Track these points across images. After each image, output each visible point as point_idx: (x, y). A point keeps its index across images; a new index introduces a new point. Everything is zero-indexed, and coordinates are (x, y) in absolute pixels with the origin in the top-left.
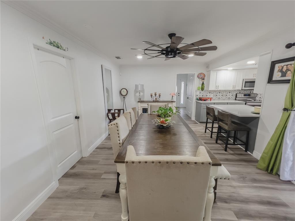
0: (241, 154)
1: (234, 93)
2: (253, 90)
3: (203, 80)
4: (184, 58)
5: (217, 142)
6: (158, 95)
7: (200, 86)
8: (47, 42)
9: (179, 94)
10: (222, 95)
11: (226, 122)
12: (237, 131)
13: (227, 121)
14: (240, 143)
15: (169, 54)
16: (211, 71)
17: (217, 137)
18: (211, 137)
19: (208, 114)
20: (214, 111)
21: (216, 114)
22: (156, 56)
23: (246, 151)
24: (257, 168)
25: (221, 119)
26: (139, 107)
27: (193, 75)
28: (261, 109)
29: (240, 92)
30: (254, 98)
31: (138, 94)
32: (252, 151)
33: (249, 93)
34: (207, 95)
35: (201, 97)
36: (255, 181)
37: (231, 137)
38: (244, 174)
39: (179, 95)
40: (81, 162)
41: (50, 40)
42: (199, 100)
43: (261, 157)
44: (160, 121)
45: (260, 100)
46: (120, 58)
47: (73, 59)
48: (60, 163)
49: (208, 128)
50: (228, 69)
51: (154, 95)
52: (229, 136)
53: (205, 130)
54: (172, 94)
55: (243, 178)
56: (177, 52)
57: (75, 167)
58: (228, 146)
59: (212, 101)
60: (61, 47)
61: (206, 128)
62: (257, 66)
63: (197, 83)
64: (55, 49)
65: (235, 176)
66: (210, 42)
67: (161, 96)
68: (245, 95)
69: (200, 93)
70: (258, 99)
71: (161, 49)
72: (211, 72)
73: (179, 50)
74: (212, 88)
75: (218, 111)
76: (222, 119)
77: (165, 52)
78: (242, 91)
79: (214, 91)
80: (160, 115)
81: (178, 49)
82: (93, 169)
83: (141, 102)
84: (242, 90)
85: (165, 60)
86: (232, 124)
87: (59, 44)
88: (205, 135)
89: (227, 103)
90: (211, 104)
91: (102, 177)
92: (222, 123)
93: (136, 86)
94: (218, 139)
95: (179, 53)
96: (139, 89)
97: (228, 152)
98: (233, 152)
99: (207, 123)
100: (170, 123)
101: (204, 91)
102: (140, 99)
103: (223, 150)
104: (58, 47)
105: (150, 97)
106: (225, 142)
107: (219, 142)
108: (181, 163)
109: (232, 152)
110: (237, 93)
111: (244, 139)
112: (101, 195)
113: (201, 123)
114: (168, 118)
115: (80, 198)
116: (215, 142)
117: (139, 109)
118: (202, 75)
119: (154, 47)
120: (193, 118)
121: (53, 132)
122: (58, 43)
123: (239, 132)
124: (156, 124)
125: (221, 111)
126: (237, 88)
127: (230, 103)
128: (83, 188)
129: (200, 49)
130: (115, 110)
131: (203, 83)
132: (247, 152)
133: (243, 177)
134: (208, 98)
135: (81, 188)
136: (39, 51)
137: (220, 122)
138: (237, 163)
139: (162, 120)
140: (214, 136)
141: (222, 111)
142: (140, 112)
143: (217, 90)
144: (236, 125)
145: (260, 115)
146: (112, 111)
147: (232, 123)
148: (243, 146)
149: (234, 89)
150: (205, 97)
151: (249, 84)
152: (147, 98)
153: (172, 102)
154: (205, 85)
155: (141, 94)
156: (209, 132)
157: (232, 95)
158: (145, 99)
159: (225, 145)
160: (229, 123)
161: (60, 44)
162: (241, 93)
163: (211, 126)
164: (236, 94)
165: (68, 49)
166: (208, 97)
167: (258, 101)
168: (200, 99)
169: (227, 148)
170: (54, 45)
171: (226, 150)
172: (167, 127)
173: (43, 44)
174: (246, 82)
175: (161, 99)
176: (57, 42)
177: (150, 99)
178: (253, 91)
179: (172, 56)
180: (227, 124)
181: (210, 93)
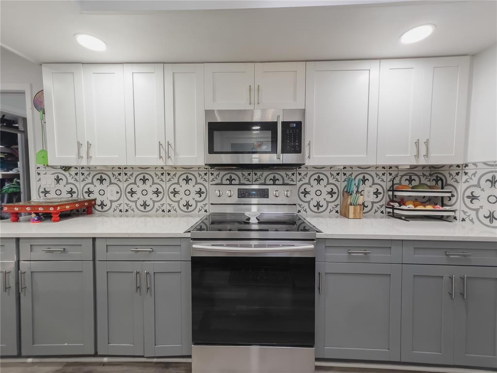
34: (89, 192)
79: (120, 171)
181: (101, 180)
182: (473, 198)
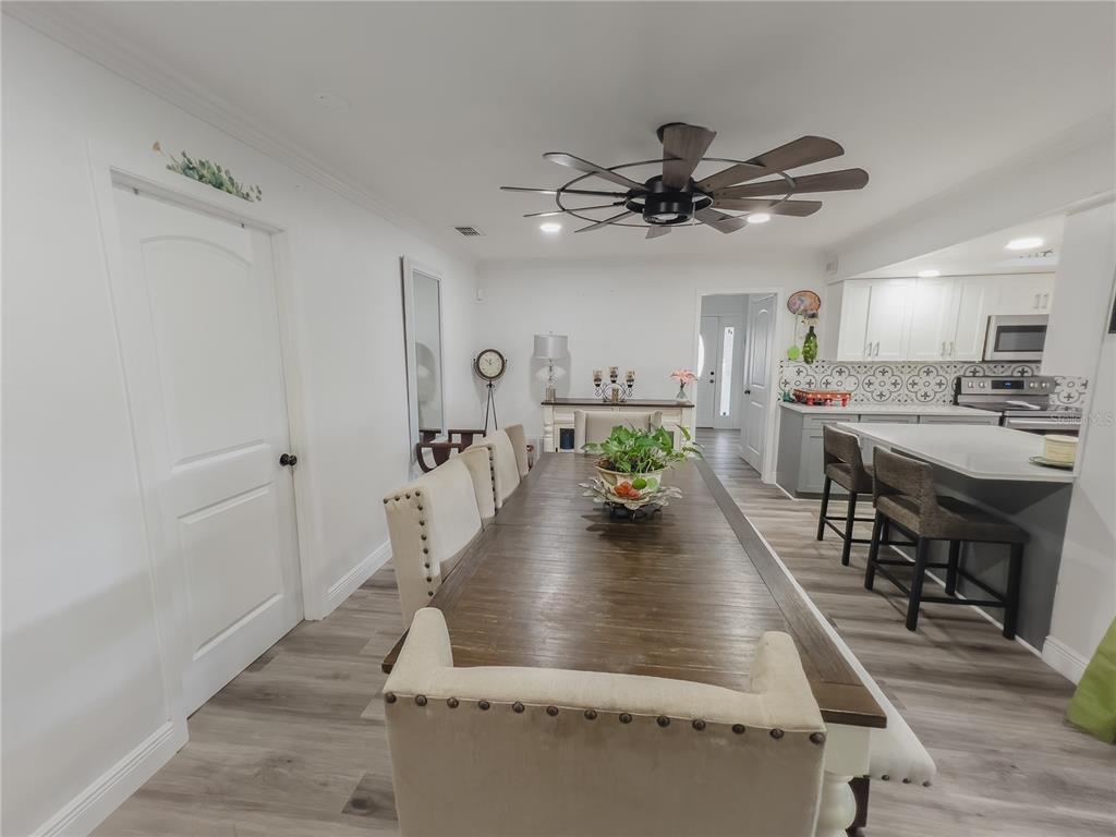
0: (985, 649)
1: (947, 376)
2: (1039, 362)
3: (813, 320)
4: (726, 225)
5: (869, 586)
6: (622, 379)
7: (800, 344)
8: (171, 163)
9: (712, 377)
10: (895, 384)
11: (909, 498)
12: (962, 544)
13: (918, 497)
14: (980, 595)
15: (659, 208)
16: (845, 283)
17: (873, 560)
18: (846, 561)
19: (831, 459)
20: (857, 451)
21: (868, 460)
22: (610, 221)
23: (1010, 633)
24: (1067, 722)
25: (889, 486)
26: (546, 425)
27: (770, 301)
28: (1080, 446)
29: (974, 372)
30: (1041, 398)
31: (544, 374)
32: (1040, 635)
33: (1015, 374)
34: (827, 383)
35: (803, 387)
36: (1058, 788)
37: (935, 566)
38: (1003, 750)
39: (712, 382)
40: (295, 641)
41: (184, 154)
42: (792, 401)
43: (1086, 671)
44: (612, 488)
45: (1067, 409)
46: (475, 233)
47: (281, 231)
48: (203, 645)
49: (830, 521)
50: (920, 274)
51: (606, 379)
52: (926, 562)
53: (817, 529)
54: (682, 375)
55: (998, 770)
56: (695, 200)
57: (267, 662)
58: (923, 605)
59: (851, 408)
60: (233, 184)
61: (824, 520)
62: (1052, 261)
63: (786, 331)
64: (206, 192)
65: (957, 757)
66: (835, 150)
67: (634, 384)
68: (996, 385)
69: (799, 372)
70: (1058, 403)
71: (625, 190)
72: (847, 285)
73: (700, 191)
74: (849, 351)
75: (875, 449)
76: (891, 484)
77: (642, 201)
78: (985, 366)
79: (860, 365)
80: (616, 461)
81: (695, 188)
82: (336, 677)
83: (554, 402)
84: (984, 361)
85: (647, 238)
86: (942, 509)
87: (223, 174)
88: (816, 549)
89: (919, 416)
90: (848, 417)
91: (365, 715)
92: (892, 504)
93: (539, 342)
94: (877, 571)
95: (701, 205)
96: (551, 351)
97: (922, 633)
98: (947, 633)
99: (826, 496)
100: (659, 495)
101: (813, 366)
102: (552, 392)
103: (898, 621)
104: (219, 186)
105: (593, 384)
106: (909, 586)
107: (881, 583)
108: (663, 722)
109: (939, 636)
110: (958, 374)
111: (997, 576)
112: (348, 798)
113: (800, 495)
114: (647, 477)
115: (257, 807)
116: (861, 583)
117: (546, 432)
118: (808, 301)
119: (593, 177)
120: (770, 476)
121: (180, 517)
122: (219, 168)
123: (971, 545)
124: (596, 500)
125: (889, 452)
126: (961, 355)
127: (931, 419)
128: (280, 760)
129: (792, 184)
130: (451, 433)
131: (811, 334)
132: (1012, 638)
133: (1000, 764)
134: (834, 395)
135: (273, 760)
136: (141, 199)
137: (884, 499)
138: (968, 691)
139: (620, 481)
140: (860, 556)
141: (893, 450)
142: (552, 443)
143: (870, 359)
144: (958, 516)
145: (1075, 473)
146: (441, 439)
147: (940, 503)
148: (992, 609)
149: (949, 359)
150: (818, 388)
151: (1013, 335)
152: (581, 388)
153: (681, 406)
154: (820, 341)
155: (559, 372)
156: (834, 539)
157: (940, 384)
158: (574, 394)
159: (906, 602)
160: (926, 503)
161: (227, 172)
162: (981, 374)
163: (847, 510)
164: (959, 380)
165: (260, 192)
166: (833, 387)
167: (1061, 412)
168: (800, 398)
169: (919, 614)
170: (201, 178)
171: (912, 626)
172: (646, 515)
173: (155, 171)
174: (1001, 330)
175: (637, 395)
176: (213, 165)
177: (593, 394)
178: (1033, 366)
179: (673, 217)
180: (915, 509)
181: (840, 372)
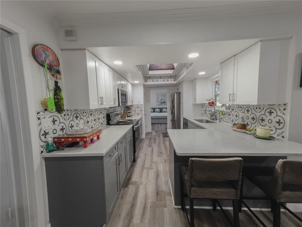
3: (59, 75)
35: (59, 134)
69: (54, 122)
118: (51, 57)
131: (57, 87)
181: (77, 117)
182: (135, 111)
